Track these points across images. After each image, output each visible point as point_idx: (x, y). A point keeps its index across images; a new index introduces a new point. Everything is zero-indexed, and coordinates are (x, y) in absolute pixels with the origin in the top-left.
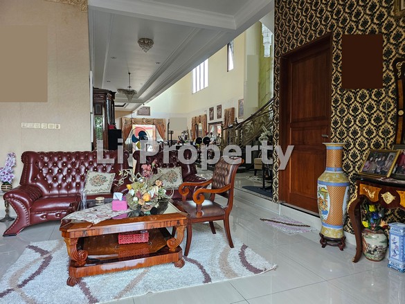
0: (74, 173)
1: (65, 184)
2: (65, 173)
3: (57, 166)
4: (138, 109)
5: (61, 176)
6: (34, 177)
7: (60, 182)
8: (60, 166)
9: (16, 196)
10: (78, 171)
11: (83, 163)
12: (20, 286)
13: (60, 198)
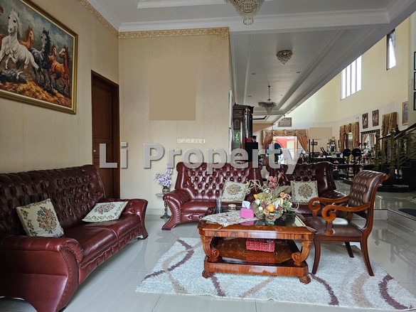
0: (214, 182)
1: (207, 191)
2: (207, 181)
3: (201, 175)
4: (279, 120)
5: (204, 184)
6: (185, 183)
7: (203, 189)
8: (204, 176)
9: (171, 198)
10: (218, 180)
11: (221, 173)
12: (169, 270)
13: (203, 203)
